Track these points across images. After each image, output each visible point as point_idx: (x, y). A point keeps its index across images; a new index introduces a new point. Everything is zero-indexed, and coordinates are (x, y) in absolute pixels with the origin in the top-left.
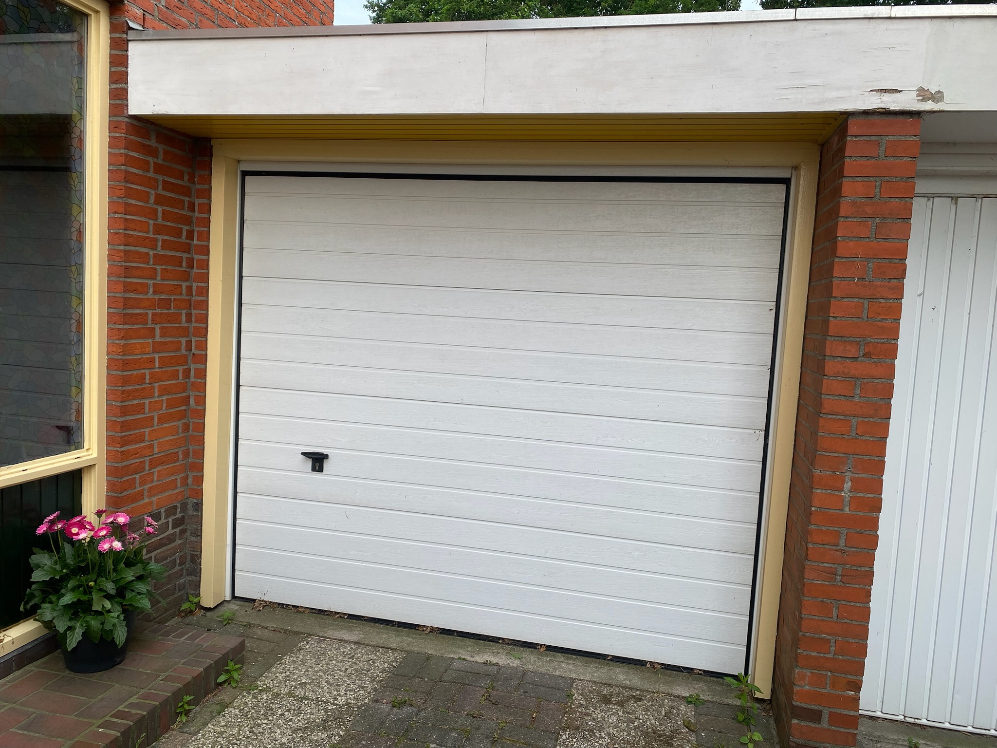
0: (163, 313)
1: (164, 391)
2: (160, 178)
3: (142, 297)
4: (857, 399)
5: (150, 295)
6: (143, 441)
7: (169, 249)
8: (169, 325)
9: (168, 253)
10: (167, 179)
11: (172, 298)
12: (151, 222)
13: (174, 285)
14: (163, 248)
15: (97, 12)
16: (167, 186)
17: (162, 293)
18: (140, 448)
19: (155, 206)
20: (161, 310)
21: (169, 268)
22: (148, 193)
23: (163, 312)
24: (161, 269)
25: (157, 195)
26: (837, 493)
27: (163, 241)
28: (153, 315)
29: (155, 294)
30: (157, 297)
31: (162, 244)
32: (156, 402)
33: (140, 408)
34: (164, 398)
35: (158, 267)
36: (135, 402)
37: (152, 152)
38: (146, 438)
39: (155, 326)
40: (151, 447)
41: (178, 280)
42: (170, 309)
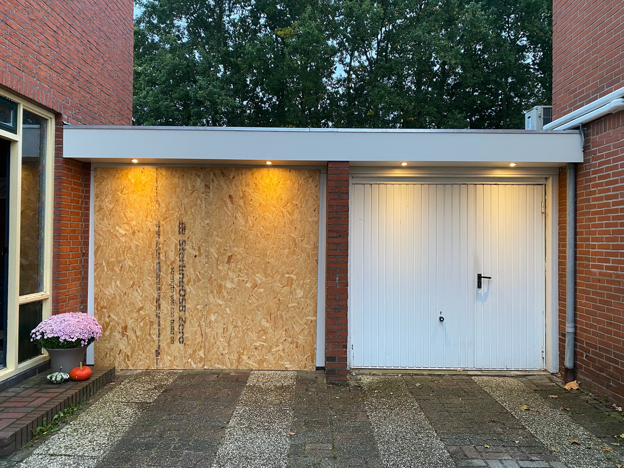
0: (73, 235)
1: (74, 268)
2: (72, 180)
3: (66, 229)
4: (338, 250)
5: (69, 228)
6: (66, 289)
7: (75, 209)
9: (75, 210)
10: (75, 180)
11: (76, 229)
12: (69, 198)
13: (77, 224)
14: (73, 209)
15: (51, 118)
16: (75, 183)
17: (73, 227)
18: (65, 291)
19: (71, 192)
21: (75, 217)
22: (69, 187)
24: (73, 217)
25: (71, 187)
27: (74, 206)
28: (70, 236)
32: (71, 272)
33: (65, 275)
34: (73, 271)
35: (71, 216)
36: (64, 272)
37: (70, 170)
38: (67, 288)
39: (70, 241)
40: (69, 291)
41: (78, 221)
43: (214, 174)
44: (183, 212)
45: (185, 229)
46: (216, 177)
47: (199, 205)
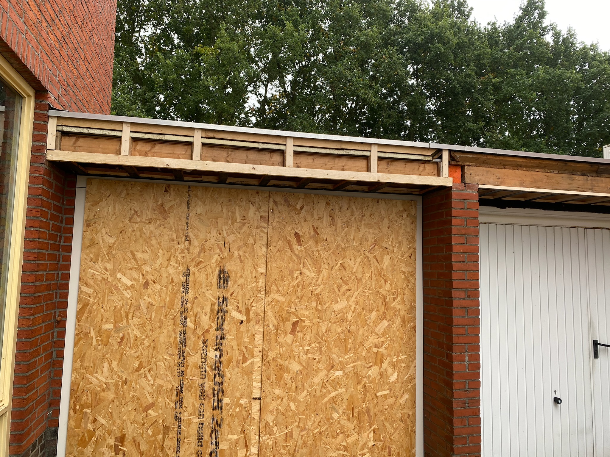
1: (44, 350)
3: (41, 284)
4: (466, 317)
6: (34, 388)
8: (49, 302)
10: (55, 203)
11: (51, 283)
12: (48, 232)
13: (53, 274)
15: (29, 96)
16: (54, 207)
17: (48, 280)
18: (33, 394)
19: (50, 221)
20: (47, 292)
22: (48, 213)
24: (49, 263)
26: (463, 363)
27: (51, 244)
28: (44, 296)
32: (40, 358)
33: (34, 365)
34: (44, 355)
36: (33, 360)
38: (36, 386)
39: (44, 304)
40: (37, 392)
41: (54, 270)
42: (50, 290)
43: (275, 202)
44: (226, 254)
45: (228, 281)
46: (277, 206)
47: (250, 245)
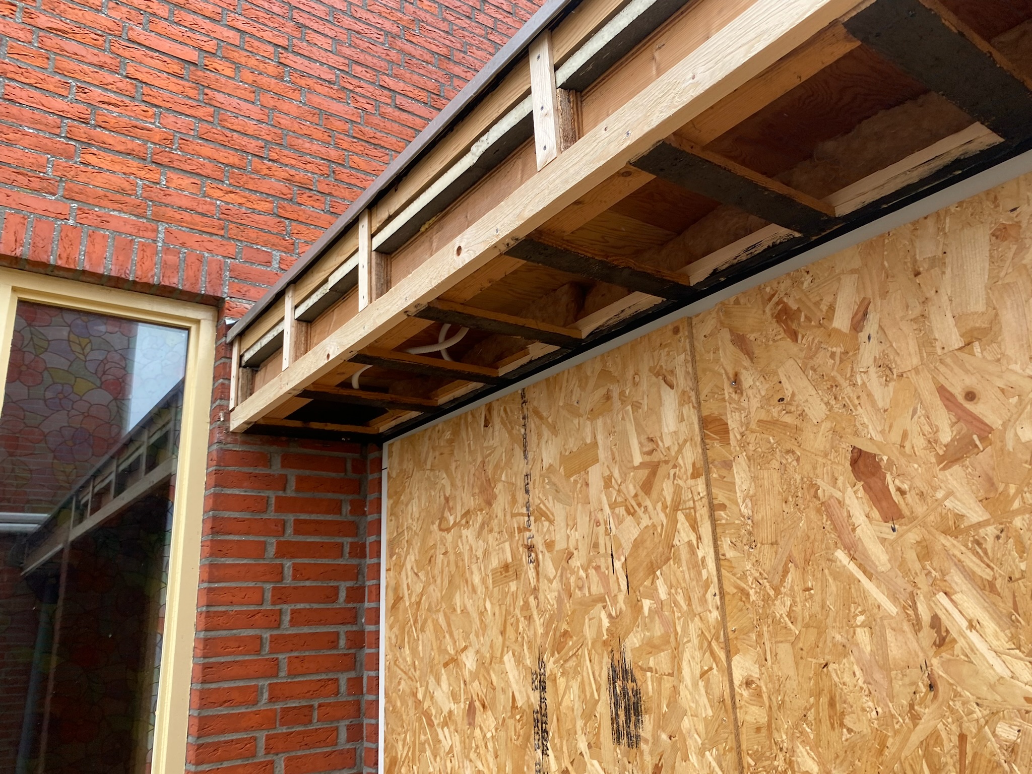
0: (292, 733)
3: (243, 710)
5: (262, 705)
8: (308, 752)
9: (306, 630)
11: (316, 704)
12: (268, 586)
13: (320, 680)
14: (294, 623)
17: (291, 697)
19: (278, 561)
20: (288, 728)
21: (307, 653)
23: (293, 730)
24: (289, 657)
25: (281, 544)
27: (296, 612)
29: (274, 702)
30: (278, 706)
31: (292, 618)
35: (281, 656)
37: (273, 483)
39: (275, 757)
41: (328, 670)
42: (310, 722)
44: (621, 604)
45: (638, 713)
46: (750, 355)
47: (684, 554)
